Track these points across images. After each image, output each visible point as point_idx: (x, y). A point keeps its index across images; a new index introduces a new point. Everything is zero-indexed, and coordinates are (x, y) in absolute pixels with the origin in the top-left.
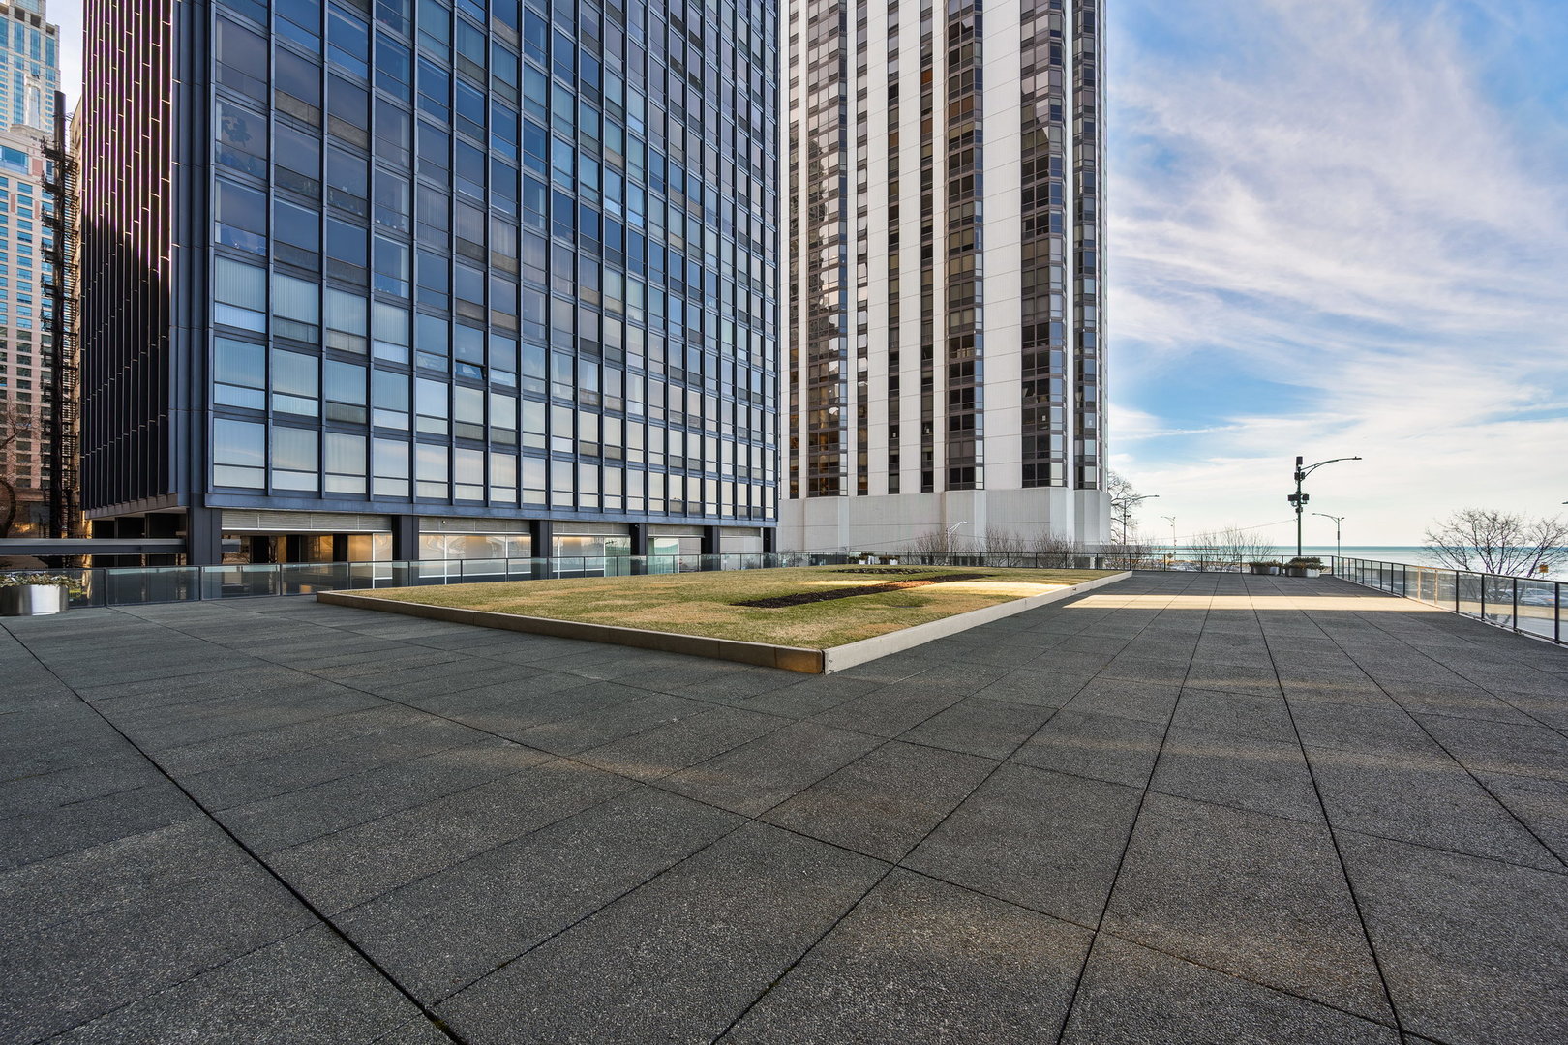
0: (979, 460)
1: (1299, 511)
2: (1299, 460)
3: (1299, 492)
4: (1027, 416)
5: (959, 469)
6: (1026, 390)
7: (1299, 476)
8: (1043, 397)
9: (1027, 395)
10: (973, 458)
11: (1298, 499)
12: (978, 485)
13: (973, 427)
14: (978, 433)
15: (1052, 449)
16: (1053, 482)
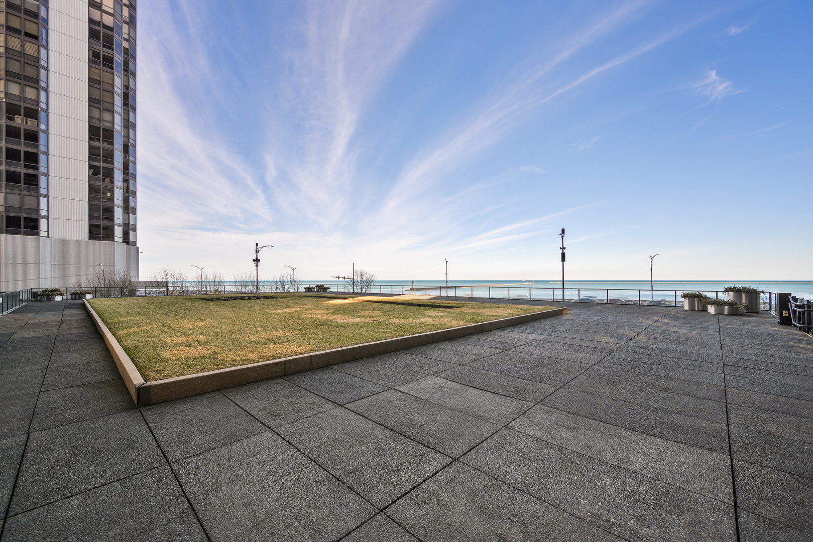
0: (43, 213)
1: (257, 266)
2: (257, 245)
3: (257, 258)
4: (93, 190)
5: (19, 218)
6: (92, 171)
7: (257, 251)
8: (107, 180)
9: (93, 174)
10: (37, 210)
11: (257, 260)
12: (43, 234)
13: (37, 185)
14: (43, 191)
15: (115, 217)
16: (116, 239)
